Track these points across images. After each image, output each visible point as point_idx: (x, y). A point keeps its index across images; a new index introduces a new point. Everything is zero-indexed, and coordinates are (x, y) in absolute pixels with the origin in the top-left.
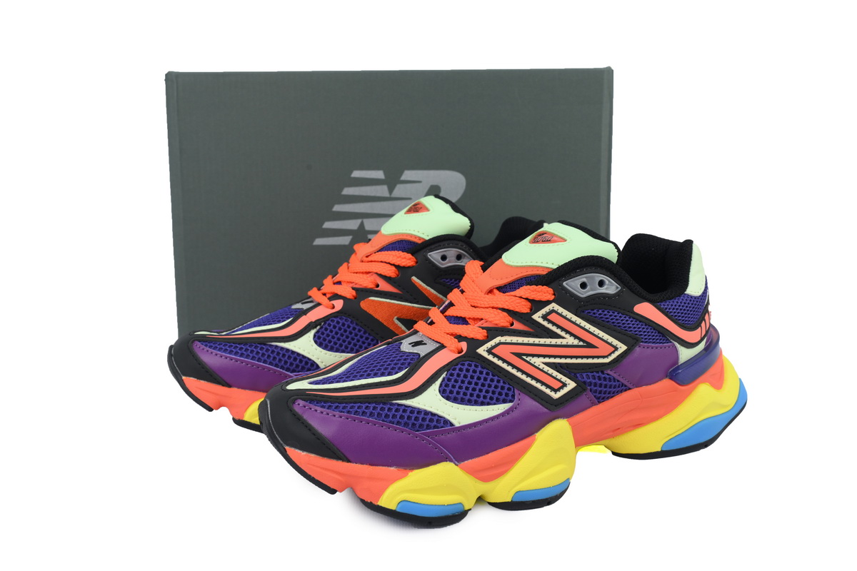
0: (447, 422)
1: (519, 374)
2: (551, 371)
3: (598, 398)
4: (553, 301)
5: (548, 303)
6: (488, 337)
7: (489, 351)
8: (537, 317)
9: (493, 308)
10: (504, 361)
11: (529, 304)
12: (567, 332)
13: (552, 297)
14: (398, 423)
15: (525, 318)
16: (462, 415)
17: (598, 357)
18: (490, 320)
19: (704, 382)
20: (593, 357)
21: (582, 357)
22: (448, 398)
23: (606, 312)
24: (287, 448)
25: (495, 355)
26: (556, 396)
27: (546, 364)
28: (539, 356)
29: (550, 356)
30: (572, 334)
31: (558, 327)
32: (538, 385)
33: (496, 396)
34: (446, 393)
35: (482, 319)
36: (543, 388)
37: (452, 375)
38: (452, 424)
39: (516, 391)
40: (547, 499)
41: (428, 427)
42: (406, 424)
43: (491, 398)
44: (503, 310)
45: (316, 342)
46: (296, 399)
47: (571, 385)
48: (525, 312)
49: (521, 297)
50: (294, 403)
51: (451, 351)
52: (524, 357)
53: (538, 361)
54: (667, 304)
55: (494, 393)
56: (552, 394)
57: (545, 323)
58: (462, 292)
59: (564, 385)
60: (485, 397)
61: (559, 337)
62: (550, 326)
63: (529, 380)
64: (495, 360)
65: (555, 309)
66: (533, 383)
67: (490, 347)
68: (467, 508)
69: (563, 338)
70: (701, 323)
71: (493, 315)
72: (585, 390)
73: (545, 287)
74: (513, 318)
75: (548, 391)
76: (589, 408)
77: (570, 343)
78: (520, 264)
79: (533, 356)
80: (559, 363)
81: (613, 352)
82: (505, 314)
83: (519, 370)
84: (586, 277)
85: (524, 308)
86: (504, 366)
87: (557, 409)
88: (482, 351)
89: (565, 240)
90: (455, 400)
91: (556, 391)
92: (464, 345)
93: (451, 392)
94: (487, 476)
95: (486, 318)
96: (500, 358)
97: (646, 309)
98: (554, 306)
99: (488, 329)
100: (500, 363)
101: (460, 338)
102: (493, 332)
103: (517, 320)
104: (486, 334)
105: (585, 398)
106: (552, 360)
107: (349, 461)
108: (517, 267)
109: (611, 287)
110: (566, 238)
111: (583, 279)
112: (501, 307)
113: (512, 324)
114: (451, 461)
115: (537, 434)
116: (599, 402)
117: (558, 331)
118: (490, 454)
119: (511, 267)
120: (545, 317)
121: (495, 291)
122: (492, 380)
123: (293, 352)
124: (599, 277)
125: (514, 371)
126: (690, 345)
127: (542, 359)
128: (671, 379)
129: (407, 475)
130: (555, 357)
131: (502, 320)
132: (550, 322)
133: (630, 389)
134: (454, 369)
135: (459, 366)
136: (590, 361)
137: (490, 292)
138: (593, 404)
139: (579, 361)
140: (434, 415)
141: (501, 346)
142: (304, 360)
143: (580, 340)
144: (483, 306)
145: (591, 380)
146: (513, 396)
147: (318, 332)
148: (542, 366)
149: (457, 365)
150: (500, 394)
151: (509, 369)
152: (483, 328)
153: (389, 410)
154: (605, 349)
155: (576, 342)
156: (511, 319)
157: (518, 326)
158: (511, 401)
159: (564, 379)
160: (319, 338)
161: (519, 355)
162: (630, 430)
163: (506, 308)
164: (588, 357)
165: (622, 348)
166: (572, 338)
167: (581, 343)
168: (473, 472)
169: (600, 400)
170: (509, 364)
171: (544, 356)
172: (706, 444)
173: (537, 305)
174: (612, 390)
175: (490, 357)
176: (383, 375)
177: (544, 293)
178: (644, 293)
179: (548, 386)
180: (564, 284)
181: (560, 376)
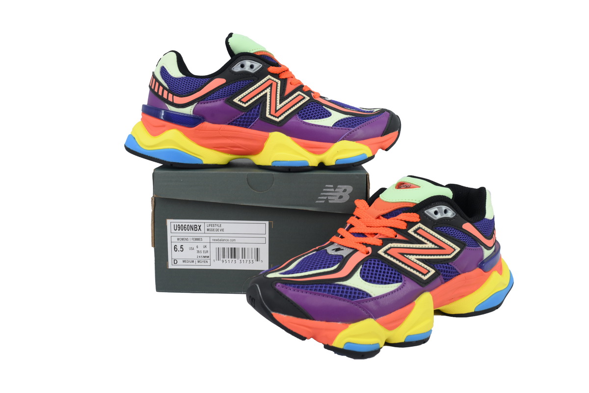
0: (368, 295)
1: (403, 266)
2: (421, 263)
3: (445, 280)
4: (420, 222)
5: (417, 223)
6: (382, 244)
7: (385, 252)
8: (411, 231)
9: (383, 227)
10: (394, 258)
11: (406, 224)
12: (428, 240)
13: (418, 220)
14: (341, 295)
15: (404, 232)
16: (376, 290)
17: (446, 255)
18: (383, 234)
19: (495, 270)
20: (443, 255)
21: (437, 255)
22: (366, 280)
23: (448, 229)
24: (273, 313)
25: (389, 255)
26: (425, 278)
27: (417, 259)
28: (413, 255)
29: (419, 255)
30: (431, 242)
31: (423, 237)
32: (415, 272)
33: (392, 279)
34: (365, 277)
35: (377, 234)
36: (417, 274)
37: (366, 267)
38: (370, 296)
39: (402, 276)
40: (423, 340)
41: (358, 298)
42: (346, 296)
43: (390, 280)
44: (391, 228)
46: (277, 283)
47: (433, 271)
48: (404, 228)
49: (401, 220)
50: (276, 285)
51: (362, 252)
52: (405, 255)
53: (413, 258)
54: (477, 224)
55: (390, 277)
56: (423, 277)
57: (415, 235)
58: (358, 218)
59: (429, 272)
60: (386, 279)
61: (423, 243)
62: (418, 237)
63: (409, 269)
64: (389, 258)
65: (421, 227)
66: (412, 270)
67: (385, 250)
68: (381, 347)
69: (426, 244)
70: (492, 236)
71: (384, 231)
72: (439, 274)
73: (415, 214)
74: (397, 233)
75: (420, 275)
76: (440, 285)
77: (430, 247)
78: (394, 201)
79: (410, 254)
80: (424, 259)
81: (453, 252)
82: (392, 230)
83: (403, 263)
84: (437, 208)
85: (403, 226)
86: (394, 261)
87: (424, 285)
88: (381, 252)
89: (420, 187)
90: (370, 281)
91: (425, 275)
92: (370, 249)
93: (367, 277)
94: (391, 326)
95: (381, 232)
96: (391, 256)
97: (468, 227)
98: (420, 225)
99: (383, 239)
100: (392, 259)
101: (367, 245)
102: (386, 241)
103: (399, 234)
104: (382, 242)
105: (439, 280)
106: (421, 257)
107: (314, 319)
108: (393, 203)
109: (450, 214)
110: (420, 185)
111: (435, 209)
112: (389, 226)
113: (396, 236)
114: (372, 318)
115: (416, 301)
116: (445, 282)
117: (423, 240)
118: (392, 313)
119: (389, 202)
120: (415, 232)
121: (381, 217)
122: (389, 270)
124: (444, 208)
125: (400, 264)
126: (489, 248)
127: (415, 257)
128: (480, 268)
129: (347, 327)
130: (422, 255)
131: (391, 234)
132: (418, 234)
133: (460, 274)
134: (366, 263)
135: (369, 262)
136: (441, 257)
137: (378, 218)
138: (442, 283)
139: (435, 257)
140: (360, 290)
141: (392, 249)
143: (436, 245)
144: (376, 226)
145: (442, 268)
146: (401, 279)
148: (415, 261)
149: (367, 261)
150: (394, 277)
151: (397, 262)
152: (380, 239)
153: (334, 288)
154: (449, 250)
155: (433, 246)
156: (396, 233)
157: (399, 237)
158: (400, 282)
159: (428, 268)
161: (403, 254)
162: (457, 300)
163: (393, 226)
164: (440, 255)
165: (458, 249)
166: (431, 244)
167: (436, 247)
168: (383, 324)
169: (446, 280)
170: (397, 259)
171: (416, 255)
172: (497, 307)
173: (410, 224)
174: (452, 274)
175: (386, 256)
176: (324, 268)
177: (414, 217)
178: (467, 217)
179: (420, 272)
180: (425, 212)
181: (426, 266)
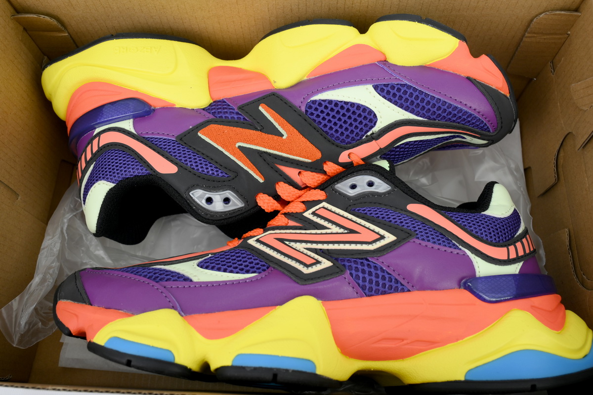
0: (188, 280)
4: (324, 200)
5: (320, 202)
7: (258, 241)
8: (308, 214)
11: (305, 205)
12: (333, 223)
15: (297, 216)
17: (362, 243)
20: (356, 243)
21: (344, 243)
22: (202, 266)
26: (308, 271)
28: (301, 241)
31: (326, 220)
32: (289, 261)
34: (202, 263)
36: (293, 263)
38: (191, 281)
45: (375, 116)
48: (299, 212)
53: (300, 246)
56: (303, 269)
57: (314, 218)
59: (318, 262)
62: (317, 219)
65: (324, 206)
66: (285, 259)
69: (329, 228)
72: (343, 271)
75: (300, 267)
77: (334, 232)
81: (379, 240)
85: (301, 209)
87: (305, 283)
88: (252, 241)
91: (308, 266)
98: (324, 204)
103: (292, 220)
109: (381, 187)
111: (353, 180)
114: (176, 310)
116: (366, 295)
117: (326, 224)
120: (314, 213)
123: (401, 106)
124: (370, 178)
128: (466, 289)
129: (130, 317)
130: (317, 242)
132: (317, 216)
141: (268, 236)
142: (391, 96)
146: (264, 270)
147: (372, 127)
148: (304, 251)
155: (341, 231)
160: (371, 121)
161: (282, 241)
164: (350, 243)
165: (391, 238)
166: (337, 228)
167: (345, 232)
170: (272, 248)
171: (306, 242)
173: (311, 204)
177: (318, 195)
179: (301, 262)
180: (336, 186)
